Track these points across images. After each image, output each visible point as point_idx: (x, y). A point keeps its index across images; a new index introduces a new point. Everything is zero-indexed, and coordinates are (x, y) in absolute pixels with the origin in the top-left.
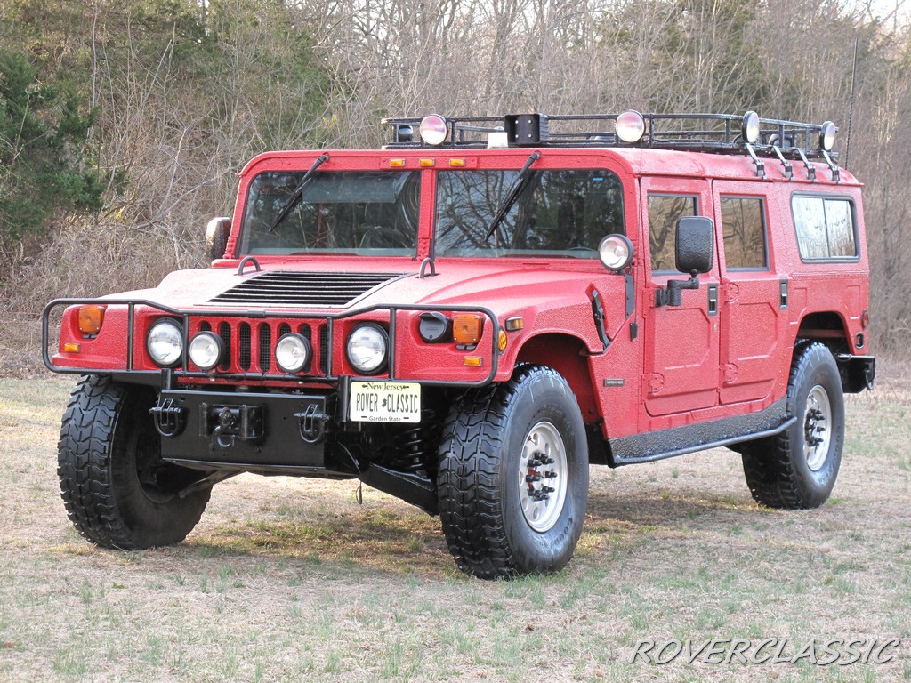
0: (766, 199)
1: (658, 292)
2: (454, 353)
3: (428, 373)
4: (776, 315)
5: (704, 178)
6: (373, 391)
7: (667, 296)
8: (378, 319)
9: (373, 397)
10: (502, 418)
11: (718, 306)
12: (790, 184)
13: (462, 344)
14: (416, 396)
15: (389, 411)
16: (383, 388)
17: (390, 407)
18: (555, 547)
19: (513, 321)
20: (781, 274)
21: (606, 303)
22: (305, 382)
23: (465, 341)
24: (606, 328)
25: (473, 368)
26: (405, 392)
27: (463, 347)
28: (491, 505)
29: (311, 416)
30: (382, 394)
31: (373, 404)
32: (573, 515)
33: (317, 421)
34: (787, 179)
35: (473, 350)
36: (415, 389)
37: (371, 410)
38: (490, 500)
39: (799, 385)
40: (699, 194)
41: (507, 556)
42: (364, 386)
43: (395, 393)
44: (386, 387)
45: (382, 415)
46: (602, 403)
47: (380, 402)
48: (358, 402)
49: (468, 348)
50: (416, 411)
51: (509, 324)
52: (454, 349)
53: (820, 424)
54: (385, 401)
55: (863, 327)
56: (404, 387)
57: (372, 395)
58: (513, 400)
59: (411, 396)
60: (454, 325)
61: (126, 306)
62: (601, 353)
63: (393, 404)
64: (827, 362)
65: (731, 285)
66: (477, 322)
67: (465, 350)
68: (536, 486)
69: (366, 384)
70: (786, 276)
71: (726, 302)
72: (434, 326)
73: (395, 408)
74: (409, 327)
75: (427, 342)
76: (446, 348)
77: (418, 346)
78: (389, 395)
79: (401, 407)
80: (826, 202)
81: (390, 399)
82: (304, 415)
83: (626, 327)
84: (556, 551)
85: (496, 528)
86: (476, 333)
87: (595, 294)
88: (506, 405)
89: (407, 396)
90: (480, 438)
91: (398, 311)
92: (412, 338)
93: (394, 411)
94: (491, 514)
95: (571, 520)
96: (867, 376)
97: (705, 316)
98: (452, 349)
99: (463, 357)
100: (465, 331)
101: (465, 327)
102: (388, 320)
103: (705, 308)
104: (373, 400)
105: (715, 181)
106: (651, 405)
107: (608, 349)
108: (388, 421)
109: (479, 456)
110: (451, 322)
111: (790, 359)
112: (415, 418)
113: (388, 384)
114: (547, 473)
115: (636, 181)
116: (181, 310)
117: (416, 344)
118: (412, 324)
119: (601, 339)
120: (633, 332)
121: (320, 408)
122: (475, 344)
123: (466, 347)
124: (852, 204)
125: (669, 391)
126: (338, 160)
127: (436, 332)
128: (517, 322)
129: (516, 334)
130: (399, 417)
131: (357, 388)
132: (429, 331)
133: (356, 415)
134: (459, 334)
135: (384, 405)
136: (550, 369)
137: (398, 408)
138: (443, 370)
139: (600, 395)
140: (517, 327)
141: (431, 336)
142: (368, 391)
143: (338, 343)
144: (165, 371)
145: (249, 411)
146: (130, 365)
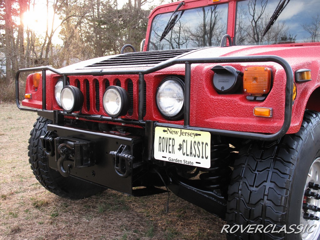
2: (243, 104)
3: (219, 122)
6: (172, 136)
8: (178, 73)
9: (171, 141)
10: (288, 166)
13: (251, 95)
14: (207, 144)
15: (184, 154)
16: (179, 133)
17: (185, 151)
19: (302, 73)
22: (126, 123)
23: (255, 91)
25: (262, 118)
26: (197, 139)
27: (253, 98)
29: (120, 155)
30: (179, 140)
31: (171, 147)
33: (123, 159)
35: (263, 101)
36: (206, 137)
37: (170, 152)
42: (164, 131)
43: (189, 139)
44: (182, 134)
45: (178, 157)
47: (177, 147)
48: (160, 144)
49: (257, 99)
50: (207, 158)
51: (298, 75)
52: (244, 99)
54: (180, 145)
56: (197, 135)
57: (170, 139)
58: (298, 146)
59: (203, 143)
60: (245, 77)
61: (41, 72)
63: (187, 148)
66: (267, 74)
67: (255, 101)
69: (166, 129)
72: (225, 78)
73: (189, 153)
74: (204, 79)
75: (219, 93)
76: (236, 99)
77: (212, 97)
78: (184, 141)
79: (194, 152)
81: (185, 144)
82: (115, 153)
86: (266, 84)
88: (293, 153)
89: (199, 143)
90: (268, 185)
91: (193, 66)
92: (206, 89)
93: (187, 155)
98: (242, 100)
99: (252, 108)
100: (254, 82)
101: (255, 79)
102: (184, 73)
104: (171, 143)
108: (183, 163)
110: (241, 75)
112: (204, 164)
113: (183, 130)
117: (209, 95)
118: (207, 77)
121: (128, 148)
122: (265, 95)
123: (255, 98)
127: (227, 84)
128: (305, 73)
129: (305, 85)
130: (192, 161)
131: (159, 132)
132: (221, 83)
133: (158, 155)
134: (249, 86)
135: (180, 149)
137: (191, 153)
138: (233, 120)
140: (306, 79)
141: (223, 88)
142: (167, 135)
143: (150, 93)
144: (55, 112)
145: (81, 146)
146: (44, 107)
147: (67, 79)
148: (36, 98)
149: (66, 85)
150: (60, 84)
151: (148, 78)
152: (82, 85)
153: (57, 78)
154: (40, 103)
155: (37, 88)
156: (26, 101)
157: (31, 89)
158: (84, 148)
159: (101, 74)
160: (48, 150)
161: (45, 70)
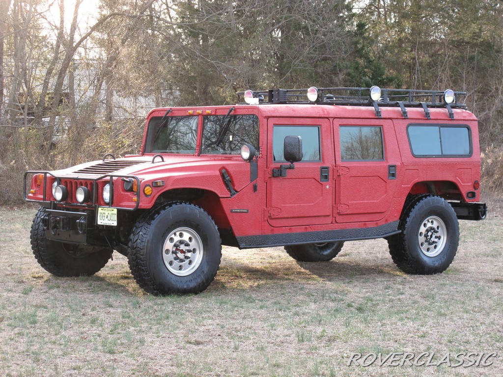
0: (383, 127)
1: (273, 170)
3: (121, 204)
4: (386, 182)
5: (327, 118)
7: (278, 173)
9: (104, 214)
10: (150, 225)
11: (330, 177)
12: (406, 120)
13: (135, 192)
14: (116, 214)
17: (109, 219)
18: (188, 283)
19: (156, 182)
20: (391, 163)
21: (233, 175)
24: (234, 186)
26: (113, 212)
27: (136, 194)
28: (142, 262)
30: (107, 213)
31: (104, 217)
32: (206, 270)
33: (82, 224)
34: (404, 117)
36: (115, 211)
37: (103, 220)
38: (143, 261)
39: (414, 215)
40: (321, 125)
41: (153, 286)
43: (110, 212)
44: (108, 210)
45: (106, 222)
46: (230, 220)
47: (106, 217)
48: (100, 216)
50: (116, 221)
51: (154, 184)
52: (132, 194)
53: (436, 235)
55: (475, 188)
56: (112, 210)
58: (158, 218)
59: (114, 214)
60: (132, 184)
61: (43, 174)
62: (230, 197)
64: (440, 205)
65: (343, 168)
68: (181, 256)
69: (102, 208)
70: (398, 164)
71: (339, 176)
72: (127, 184)
75: (126, 191)
76: (129, 194)
77: (123, 193)
80: (441, 128)
81: (109, 215)
82: (79, 221)
83: (251, 186)
84: (188, 285)
85: (145, 273)
87: (223, 171)
88: (154, 219)
90: (140, 233)
91: (113, 178)
94: (143, 267)
95: (203, 272)
96: (480, 213)
97: (318, 182)
99: (132, 197)
103: (318, 177)
105: (335, 119)
106: (273, 222)
107: (235, 196)
108: (108, 225)
109: (138, 241)
111: (403, 203)
112: (115, 224)
114: (188, 250)
115: (266, 120)
116: (57, 176)
117: (121, 190)
118: (120, 183)
119: (230, 192)
120: (255, 188)
121: (85, 218)
124: (469, 129)
125: (286, 216)
126: (175, 112)
127: (128, 187)
128: (159, 183)
129: (160, 188)
130: (111, 223)
131: (100, 210)
132: (126, 187)
133: (100, 222)
134: (135, 188)
136: (190, 204)
137: (111, 219)
138: (127, 203)
139: (228, 216)
140: (159, 185)
141: (127, 189)
142: (103, 211)
143: (100, 191)
144: (51, 202)
145: (63, 219)
146: (44, 199)
147: (60, 180)
148: (39, 193)
149: (59, 184)
150: (56, 184)
151: (100, 182)
152: (69, 185)
153: (54, 179)
154: (42, 197)
155: (40, 185)
156: (30, 195)
157: (35, 186)
158: (65, 221)
159: (78, 179)
160: (45, 225)
161: (46, 173)
